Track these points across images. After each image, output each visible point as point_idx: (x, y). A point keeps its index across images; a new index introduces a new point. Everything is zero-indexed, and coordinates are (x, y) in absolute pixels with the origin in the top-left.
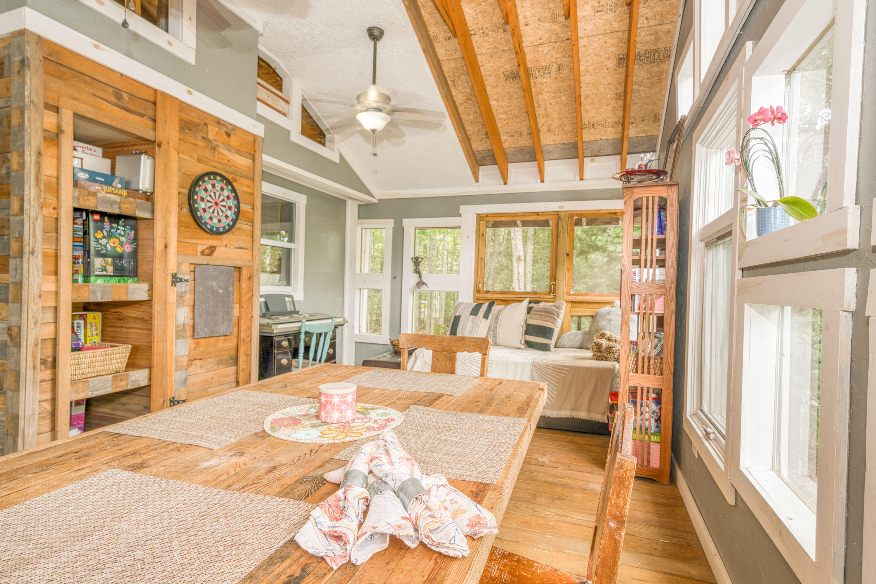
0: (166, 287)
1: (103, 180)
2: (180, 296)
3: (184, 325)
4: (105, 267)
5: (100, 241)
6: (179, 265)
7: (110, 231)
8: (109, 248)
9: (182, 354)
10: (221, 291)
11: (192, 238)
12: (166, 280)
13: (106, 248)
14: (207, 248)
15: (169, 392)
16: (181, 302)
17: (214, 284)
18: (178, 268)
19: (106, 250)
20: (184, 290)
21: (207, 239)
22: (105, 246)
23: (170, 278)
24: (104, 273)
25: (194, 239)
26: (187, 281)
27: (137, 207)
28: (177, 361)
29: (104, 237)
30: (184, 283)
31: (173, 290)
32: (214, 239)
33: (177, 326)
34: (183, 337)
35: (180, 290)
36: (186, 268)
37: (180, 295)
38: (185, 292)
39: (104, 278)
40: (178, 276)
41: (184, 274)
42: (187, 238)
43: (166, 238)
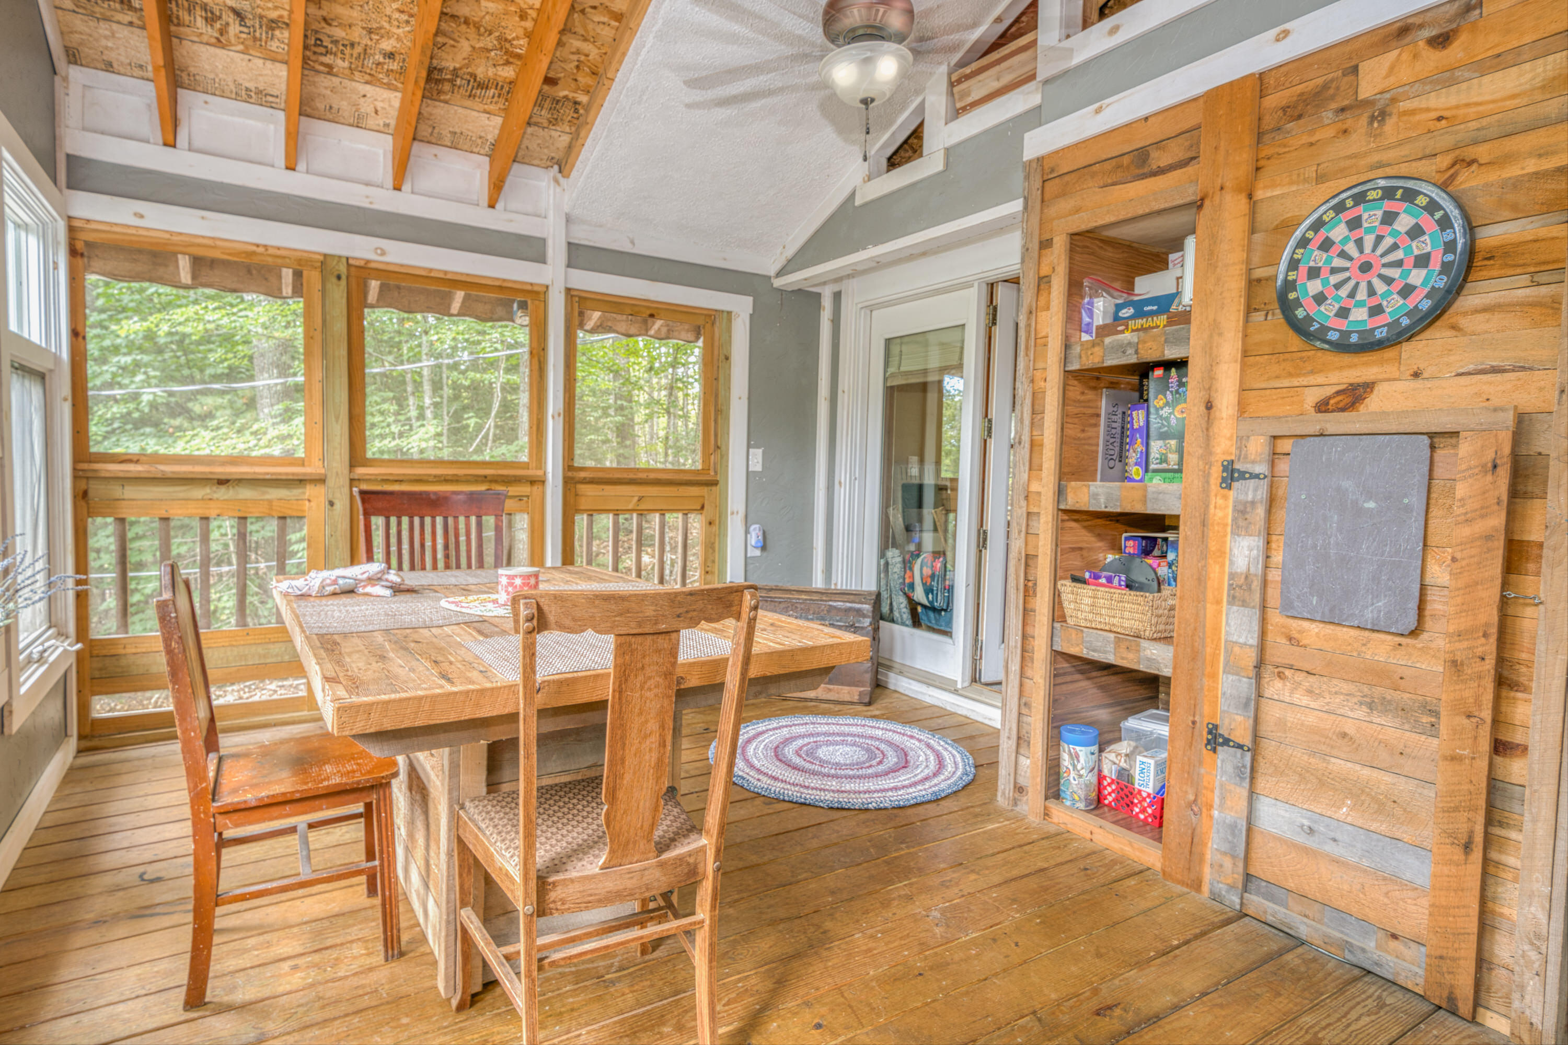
0: (1206, 491)
1: (1155, 308)
2: (1242, 511)
3: (1246, 577)
4: (1165, 455)
5: (1161, 412)
6: (1241, 441)
7: (1177, 392)
8: (1173, 421)
9: (1242, 640)
10: (1371, 505)
11: (1290, 375)
12: (1207, 476)
13: (1169, 423)
14: (1338, 393)
15: (1206, 709)
16: (1241, 523)
17: (1347, 484)
18: (1240, 449)
19: (1169, 426)
20: (1250, 498)
21: (1341, 368)
22: (1167, 419)
23: (1216, 473)
24: (1164, 466)
25: (1298, 375)
26: (1257, 476)
27: (1166, 341)
28: (1229, 652)
29: (1167, 404)
30: (1252, 483)
31: (1225, 498)
32: (1365, 364)
33: (1232, 576)
34: (1244, 604)
35: (1242, 497)
36: (1257, 446)
37: (1241, 507)
38: (1253, 503)
39: (1163, 475)
40: (1237, 466)
41: (1253, 462)
42: (1277, 377)
43: (1210, 389)
